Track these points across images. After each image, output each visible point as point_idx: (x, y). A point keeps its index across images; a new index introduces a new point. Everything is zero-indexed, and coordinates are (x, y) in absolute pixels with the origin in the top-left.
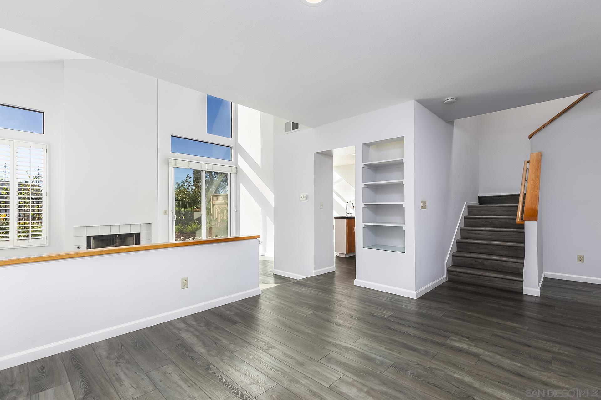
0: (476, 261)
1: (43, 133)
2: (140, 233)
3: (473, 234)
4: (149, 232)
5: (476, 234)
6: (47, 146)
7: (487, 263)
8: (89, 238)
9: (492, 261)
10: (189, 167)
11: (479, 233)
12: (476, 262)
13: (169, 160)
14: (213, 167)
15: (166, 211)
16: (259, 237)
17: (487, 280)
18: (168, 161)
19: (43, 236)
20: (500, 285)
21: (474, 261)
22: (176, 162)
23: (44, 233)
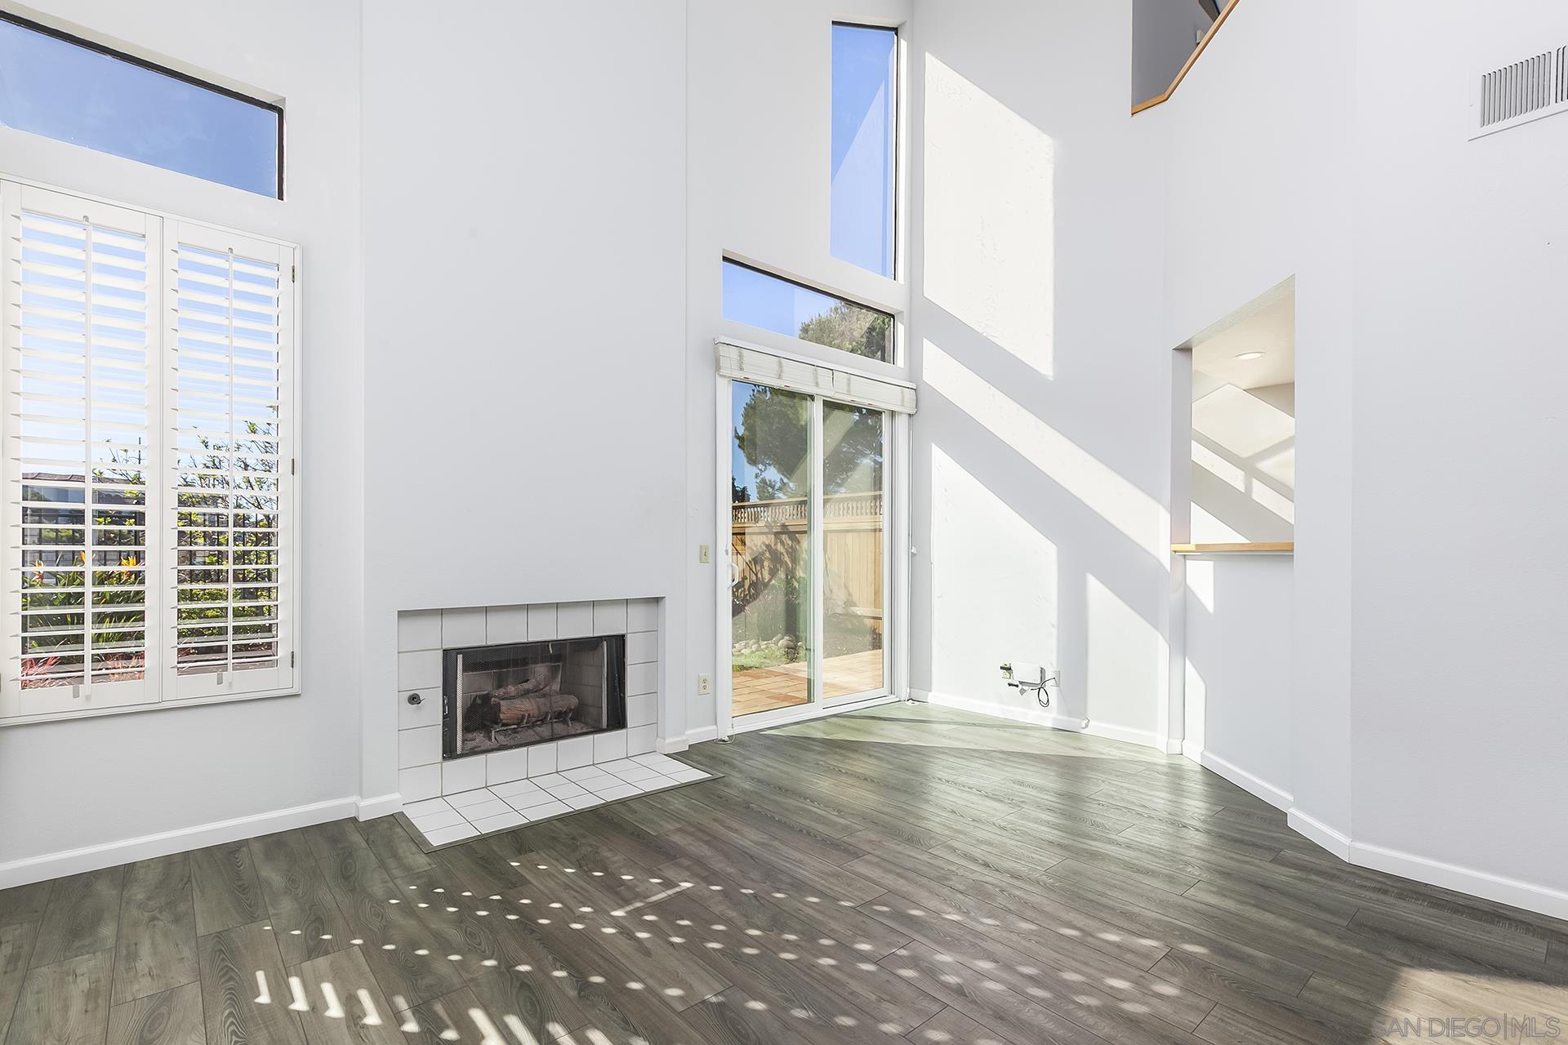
1: (281, 197)
2: (623, 636)
4: (653, 632)
6: (297, 252)
8: (449, 655)
13: (722, 348)
14: (849, 385)
18: (716, 350)
19: (282, 652)
22: (741, 356)
23: (285, 638)
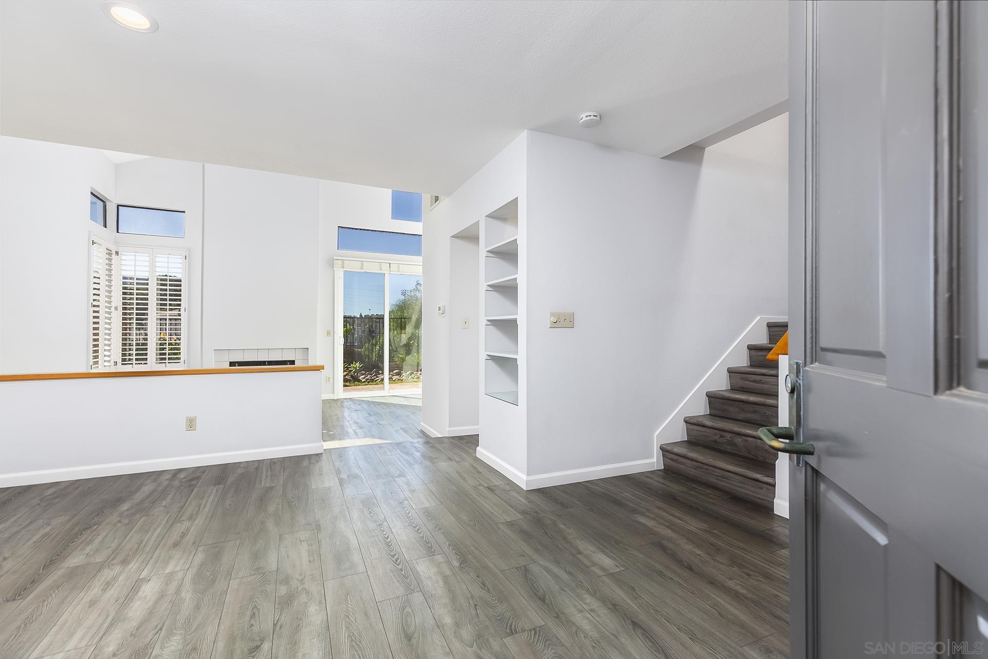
0: (722, 436)
3: (749, 381)
5: (754, 381)
7: (738, 440)
9: (747, 438)
10: (362, 269)
11: (761, 381)
12: (722, 439)
15: (330, 331)
16: (322, 368)
17: (720, 477)
20: (741, 490)
21: (719, 436)
